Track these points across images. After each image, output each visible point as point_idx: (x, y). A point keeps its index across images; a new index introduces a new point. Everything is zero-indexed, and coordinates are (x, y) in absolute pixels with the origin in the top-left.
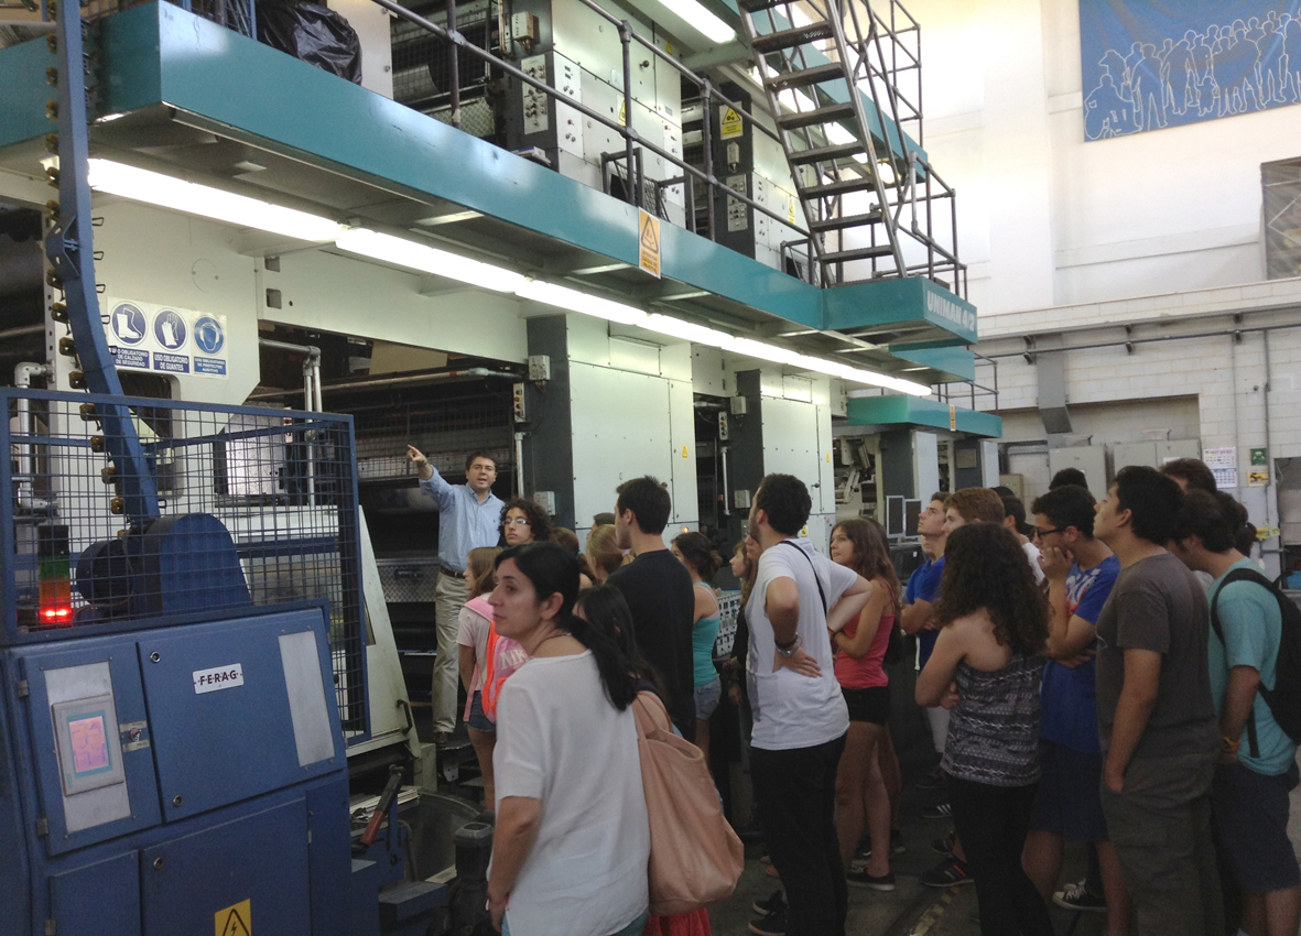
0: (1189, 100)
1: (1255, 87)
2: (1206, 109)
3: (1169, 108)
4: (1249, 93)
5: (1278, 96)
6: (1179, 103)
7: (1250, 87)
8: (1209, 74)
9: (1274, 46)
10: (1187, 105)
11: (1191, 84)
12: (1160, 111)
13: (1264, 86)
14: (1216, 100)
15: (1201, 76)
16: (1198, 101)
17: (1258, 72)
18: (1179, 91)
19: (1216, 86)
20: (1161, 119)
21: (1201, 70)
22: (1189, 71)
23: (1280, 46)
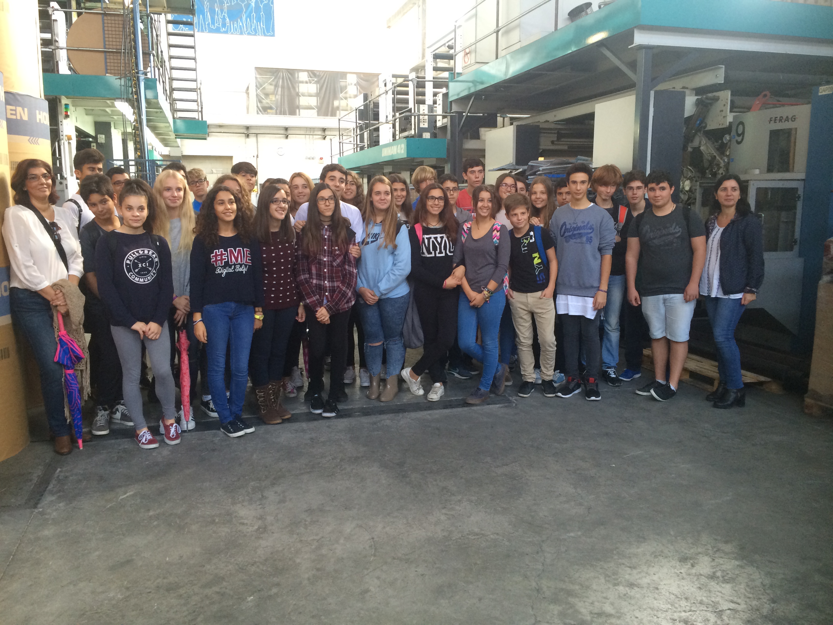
0: (217, 23)
1: (243, 24)
2: (224, 29)
3: (209, 24)
4: (240, 26)
5: (251, 31)
6: (213, 23)
7: (241, 24)
8: (225, 13)
9: (250, 9)
10: (216, 25)
11: (218, 16)
12: (205, 24)
13: (246, 25)
14: (228, 26)
15: (222, 13)
16: (220, 24)
17: (244, 18)
18: (213, 19)
19: (228, 20)
20: (206, 29)
21: (222, 11)
22: (217, 9)
23: (252, 9)
